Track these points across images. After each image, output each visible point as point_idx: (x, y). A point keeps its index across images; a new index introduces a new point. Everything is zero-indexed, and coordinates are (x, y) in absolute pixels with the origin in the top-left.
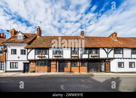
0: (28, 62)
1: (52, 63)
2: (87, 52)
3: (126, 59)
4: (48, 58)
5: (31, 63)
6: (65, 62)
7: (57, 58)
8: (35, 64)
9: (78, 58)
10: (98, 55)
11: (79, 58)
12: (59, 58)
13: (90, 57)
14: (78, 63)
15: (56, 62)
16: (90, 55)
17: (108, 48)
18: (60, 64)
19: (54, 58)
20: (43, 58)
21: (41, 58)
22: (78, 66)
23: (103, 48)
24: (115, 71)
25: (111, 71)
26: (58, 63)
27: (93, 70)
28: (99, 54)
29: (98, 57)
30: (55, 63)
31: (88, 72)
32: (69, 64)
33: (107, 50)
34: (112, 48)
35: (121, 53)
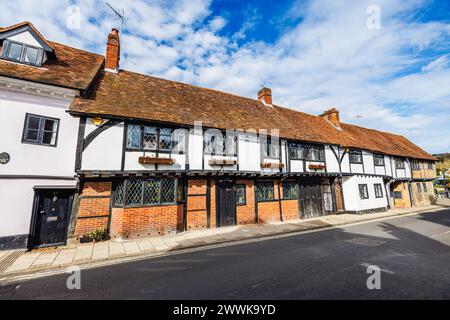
0: (74, 184)
1: (193, 189)
2: (300, 153)
3: (369, 175)
4: (183, 168)
5: (88, 191)
6: (238, 186)
7: (219, 168)
8: (108, 193)
9: (281, 170)
10: (322, 164)
11: (284, 170)
12: (226, 169)
13: (308, 170)
14: (276, 187)
15: (209, 186)
16: (308, 164)
17: (339, 146)
18: (221, 191)
19: (208, 167)
20: (161, 168)
21: (151, 168)
22: (277, 197)
23: (331, 146)
24: (357, 210)
25: (347, 209)
26: (213, 189)
27: (311, 210)
28: (324, 162)
29: (323, 171)
30: (205, 187)
31: (302, 217)
32: (250, 190)
33: (337, 151)
34: (345, 148)
35: (359, 160)
